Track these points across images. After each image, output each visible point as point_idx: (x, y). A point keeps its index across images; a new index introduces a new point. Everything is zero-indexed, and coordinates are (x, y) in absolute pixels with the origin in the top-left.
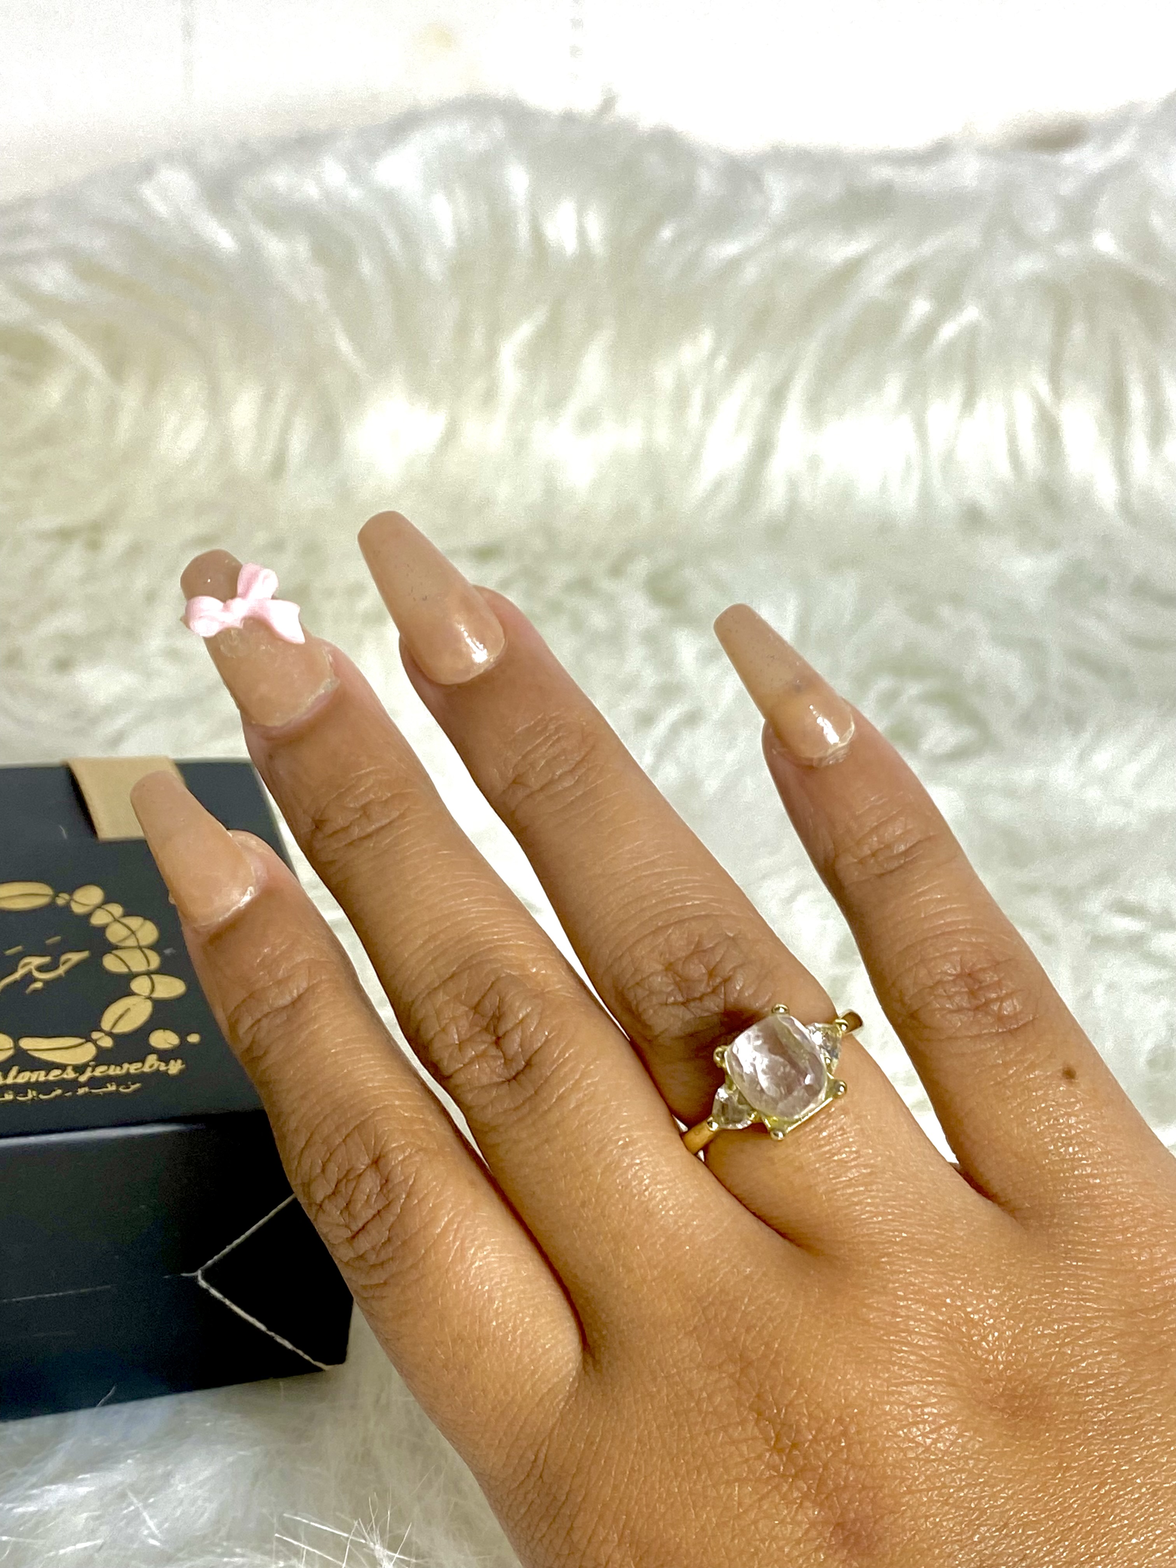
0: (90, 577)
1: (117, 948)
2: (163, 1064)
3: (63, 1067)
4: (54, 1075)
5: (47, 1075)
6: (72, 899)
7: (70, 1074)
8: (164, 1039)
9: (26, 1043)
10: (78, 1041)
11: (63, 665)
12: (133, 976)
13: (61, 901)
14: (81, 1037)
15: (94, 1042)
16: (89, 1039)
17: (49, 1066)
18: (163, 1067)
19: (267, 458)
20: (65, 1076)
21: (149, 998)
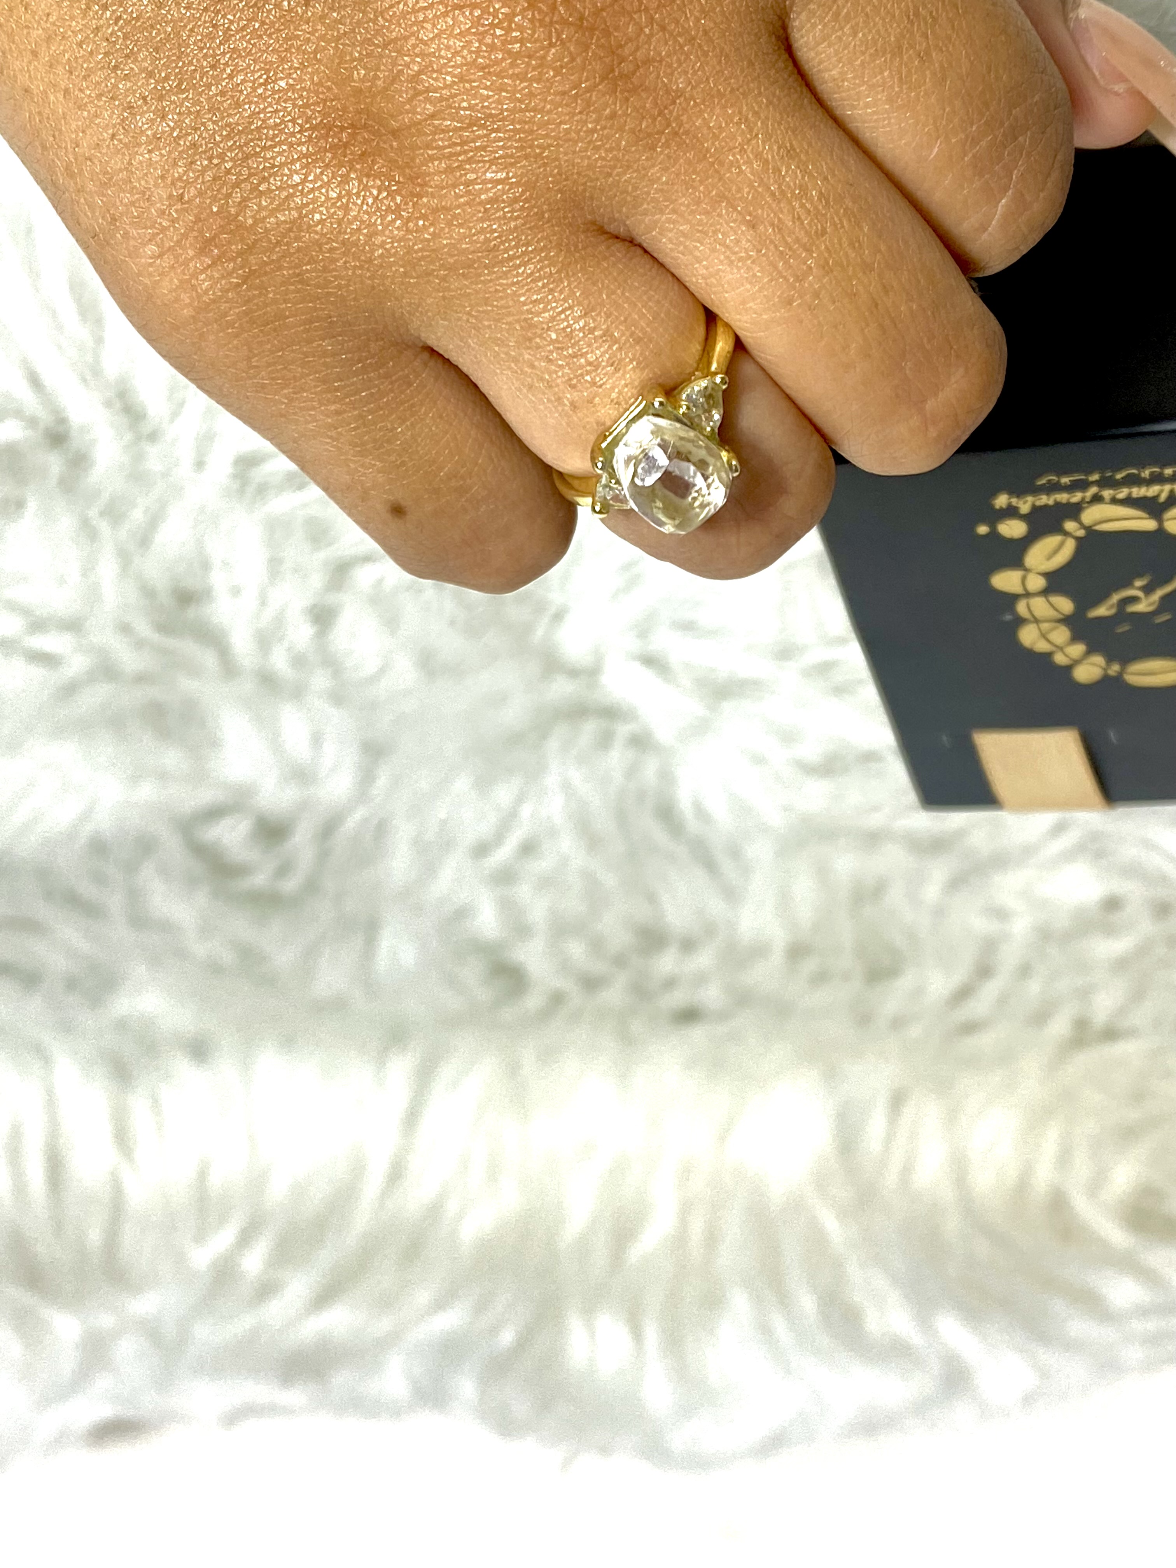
0: (1085, 994)
1: (1059, 621)
2: (1014, 504)
3: (1114, 501)
4: (1123, 493)
5: (1130, 494)
6: (1105, 670)
7: (1107, 493)
8: (1013, 529)
9: (1150, 525)
10: (1098, 528)
11: (1112, 904)
12: (1045, 592)
13: (1115, 668)
14: (1096, 531)
15: (1083, 526)
16: (1089, 529)
17: (1128, 502)
18: (1014, 501)
19: (908, 1111)
20: (1111, 492)
21: (1027, 570)
